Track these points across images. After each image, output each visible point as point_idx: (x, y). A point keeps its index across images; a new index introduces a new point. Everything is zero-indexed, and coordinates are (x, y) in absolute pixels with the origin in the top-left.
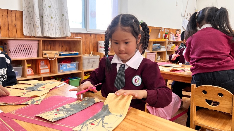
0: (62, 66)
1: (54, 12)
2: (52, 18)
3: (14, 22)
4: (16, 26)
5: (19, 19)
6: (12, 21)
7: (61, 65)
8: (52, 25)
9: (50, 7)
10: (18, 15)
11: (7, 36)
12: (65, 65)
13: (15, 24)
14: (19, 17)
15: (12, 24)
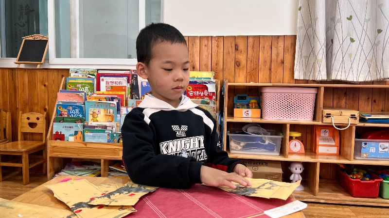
0: (366, 144)
1: (359, 28)
2: (352, 40)
3: (281, 57)
4: (283, 62)
5: (289, 50)
6: (277, 55)
7: (363, 143)
8: (350, 55)
9: (350, 18)
10: (288, 43)
11: (267, 81)
12: (373, 144)
13: (281, 60)
14: (290, 47)
15: (277, 59)
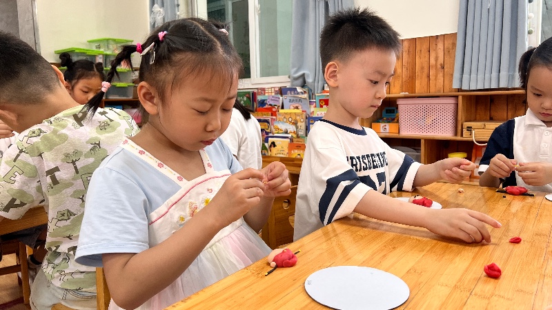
5: (450, 52)
6: (436, 59)
11: (426, 91)
14: (451, 47)
15: (436, 64)
